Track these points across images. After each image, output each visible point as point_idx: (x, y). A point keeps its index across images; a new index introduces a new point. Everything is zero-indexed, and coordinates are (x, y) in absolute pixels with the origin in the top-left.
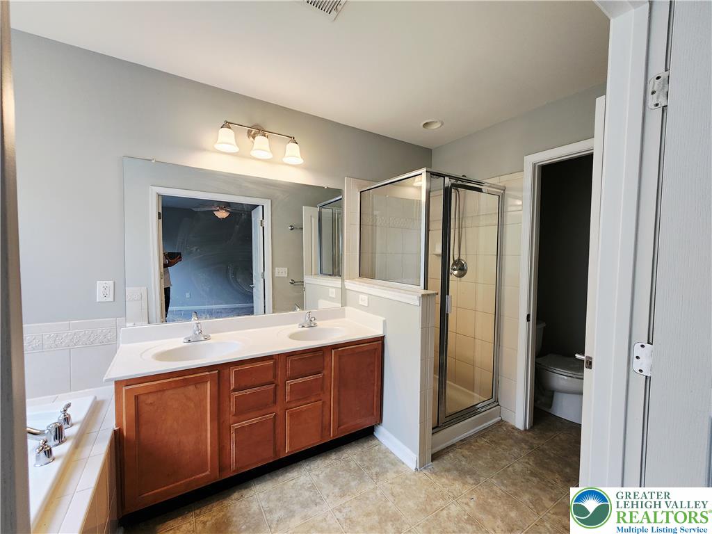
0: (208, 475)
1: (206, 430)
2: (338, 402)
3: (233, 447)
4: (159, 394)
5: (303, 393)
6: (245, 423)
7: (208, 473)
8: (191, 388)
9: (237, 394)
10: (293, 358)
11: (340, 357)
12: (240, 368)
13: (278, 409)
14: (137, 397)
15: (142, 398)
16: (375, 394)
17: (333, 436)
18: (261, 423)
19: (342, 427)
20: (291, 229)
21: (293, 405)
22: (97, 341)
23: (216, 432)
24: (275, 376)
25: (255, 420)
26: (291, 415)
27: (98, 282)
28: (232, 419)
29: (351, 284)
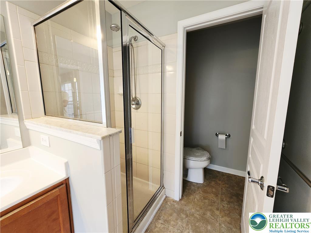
29: (28, 123)
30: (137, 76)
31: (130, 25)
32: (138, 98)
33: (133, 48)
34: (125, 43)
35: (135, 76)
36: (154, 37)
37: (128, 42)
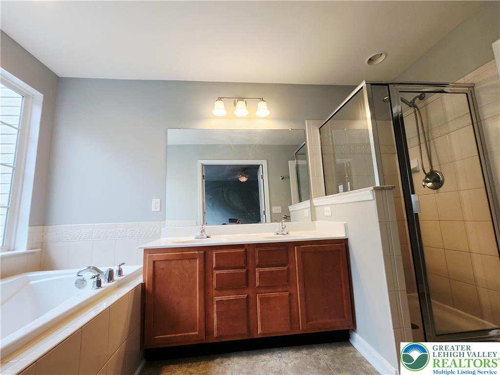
0: (197, 334)
1: (196, 297)
2: (305, 296)
3: (215, 315)
4: (167, 262)
5: (271, 283)
6: (224, 298)
7: (197, 333)
8: (187, 262)
9: (217, 272)
10: (261, 249)
11: (302, 254)
12: (219, 252)
13: (250, 291)
14: (154, 262)
15: (157, 264)
16: (344, 296)
17: (302, 330)
18: (236, 301)
19: (310, 323)
20: (283, 179)
21: (263, 291)
22: (150, 235)
23: (203, 299)
24: (246, 262)
25: (232, 297)
26: (261, 299)
27: (153, 200)
28: (215, 292)
29: (317, 201)
30: (431, 142)
31: (400, 92)
32: (438, 172)
33: (418, 109)
34: (397, 115)
35: (428, 143)
36: (451, 85)
37: (400, 113)
